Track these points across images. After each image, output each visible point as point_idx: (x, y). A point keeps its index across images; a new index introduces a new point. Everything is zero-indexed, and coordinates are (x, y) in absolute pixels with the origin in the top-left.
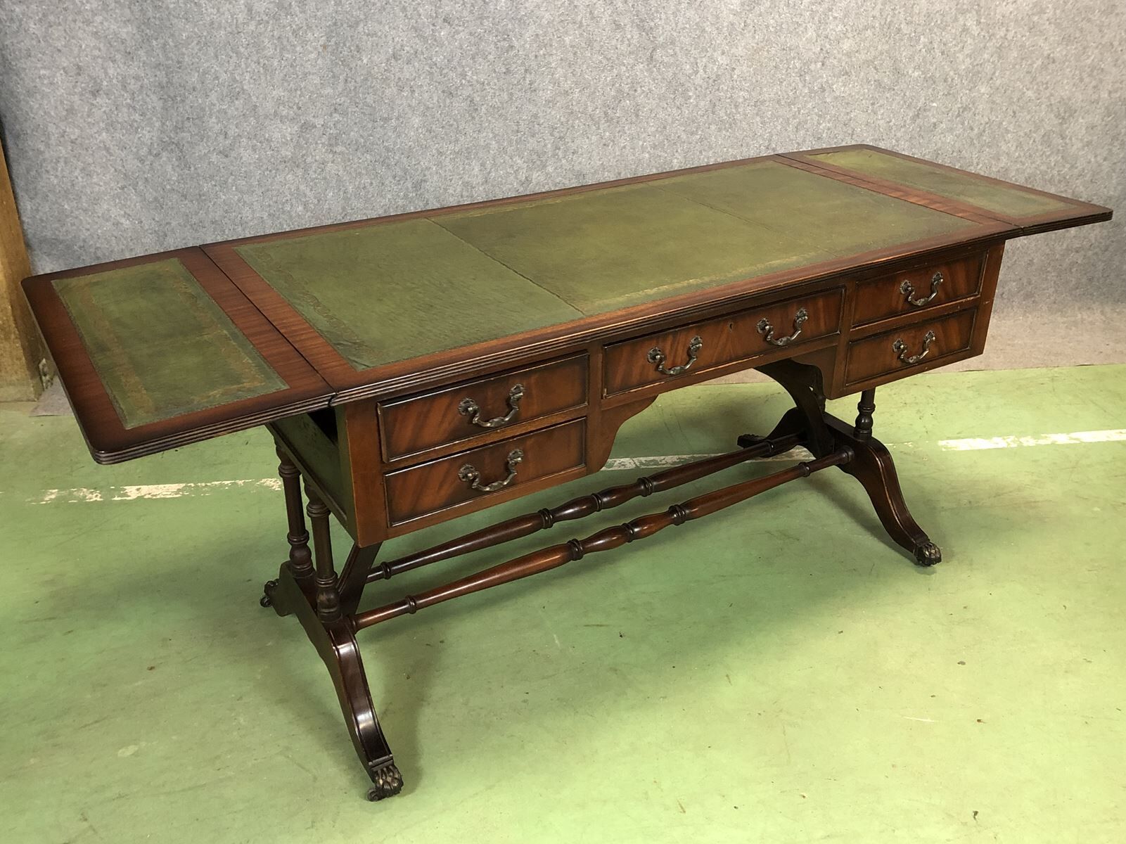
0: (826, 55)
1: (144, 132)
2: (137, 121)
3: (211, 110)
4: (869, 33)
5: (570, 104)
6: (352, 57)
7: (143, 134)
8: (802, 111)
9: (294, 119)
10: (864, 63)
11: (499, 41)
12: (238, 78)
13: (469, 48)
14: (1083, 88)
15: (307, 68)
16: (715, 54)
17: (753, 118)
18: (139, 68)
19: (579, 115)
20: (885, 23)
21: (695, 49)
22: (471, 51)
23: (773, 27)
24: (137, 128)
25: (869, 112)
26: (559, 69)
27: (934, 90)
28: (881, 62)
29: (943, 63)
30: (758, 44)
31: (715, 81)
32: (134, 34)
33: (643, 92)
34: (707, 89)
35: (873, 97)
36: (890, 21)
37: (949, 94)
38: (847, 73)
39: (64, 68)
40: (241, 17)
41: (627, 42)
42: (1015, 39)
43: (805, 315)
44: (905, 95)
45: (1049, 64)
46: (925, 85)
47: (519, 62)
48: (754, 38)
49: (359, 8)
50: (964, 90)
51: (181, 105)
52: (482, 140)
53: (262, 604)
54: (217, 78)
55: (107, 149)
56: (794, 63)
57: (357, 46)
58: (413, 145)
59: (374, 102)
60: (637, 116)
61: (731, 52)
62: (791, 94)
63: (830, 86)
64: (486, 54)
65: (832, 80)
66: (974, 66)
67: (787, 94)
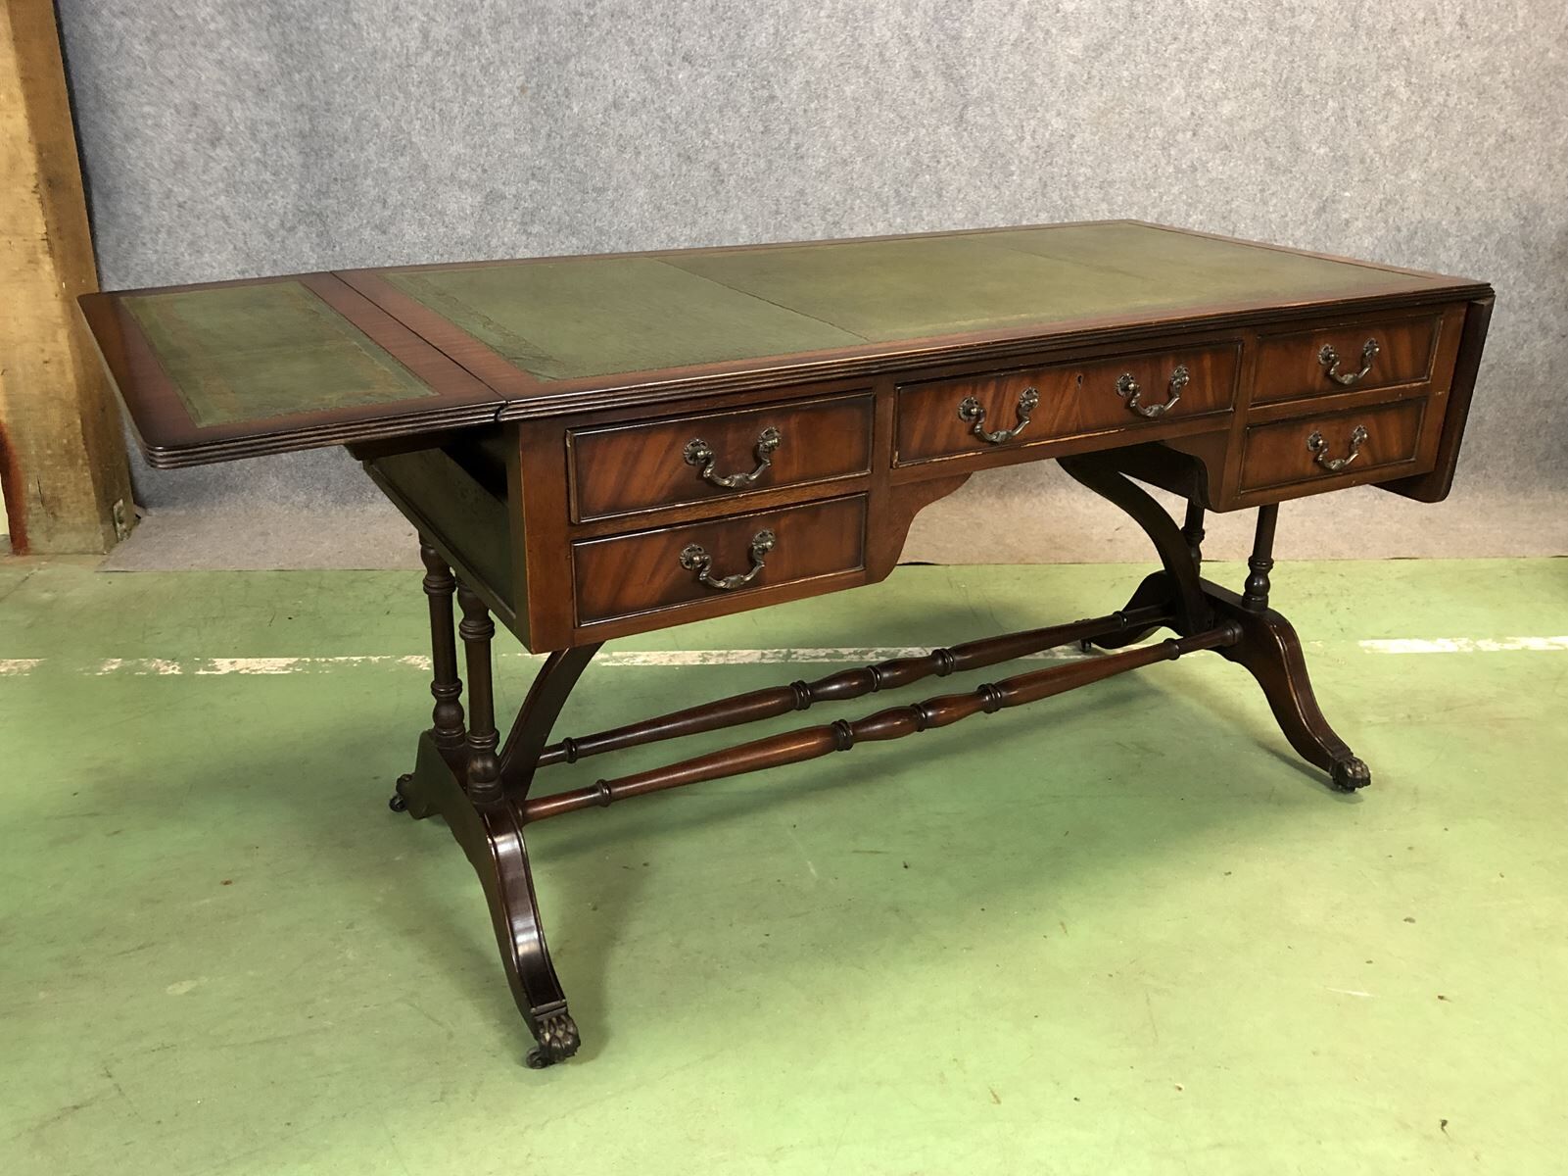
0: (1199, 122)
1: (276, 197)
2: (267, 183)
3: (367, 168)
4: (1258, 93)
5: (849, 177)
6: (559, 103)
7: (275, 200)
8: (1165, 197)
9: (477, 185)
10: (1250, 134)
11: (756, 89)
12: (405, 127)
13: (715, 97)
14: (1552, 178)
15: (498, 117)
17: (1098, 205)
18: (275, 110)
19: (861, 193)
20: (1280, 80)
21: (1020, 108)
22: (718, 100)
23: (1127, 81)
24: (266, 193)
25: (1257, 201)
26: (835, 130)
27: (1346, 173)
28: (1274, 133)
29: (1359, 138)
30: (1105, 103)
31: (1046, 152)
32: (271, 65)
33: (949, 164)
34: (1035, 162)
35: (1262, 181)
36: (1287, 78)
37: (1367, 180)
38: (1226, 147)
39: (176, 106)
40: (413, 45)
41: (928, 96)
42: (1459, 107)
43: (1185, 375)
44: (1306, 179)
45: (1505, 142)
46: (1335, 166)
47: (782, 118)
48: (1101, 95)
49: (571, 39)
50: (1387, 175)
51: (327, 161)
52: (729, 223)
53: (392, 806)
54: (377, 125)
55: (225, 218)
56: (1155, 131)
57: (566, 89)
58: (635, 227)
59: (586, 166)
60: (940, 196)
61: (1070, 113)
62: (1150, 173)
63: (1204, 164)
64: (739, 106)
65: (1206, 155)
66: (1402, 143)
67: (1145, 173)
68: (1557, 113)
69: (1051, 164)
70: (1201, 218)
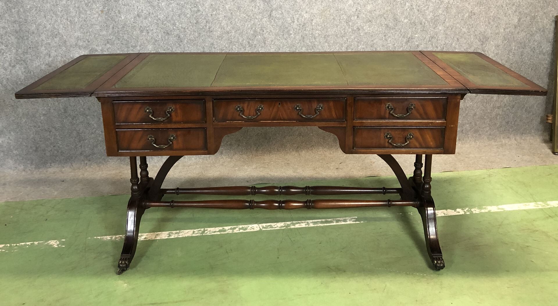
0: (359, 12)
1: (7, 55)
2: (3, 49)
3: (42, 43)
5: (230, 38)
6: (116, 16)
8: (349, 40)
9: (86, 47)
10: (378, 16)
12: (56, 27)
14: (490, 27)
15: (93, 22)
16: (303, 13)
17: (324, 44)
18: (5, 23)
19: (235, 44)
21: (292, 11)
22: (178, 12)
25: (383, 40)
26: (224, 21)
27: (416, 28)
28: (387, 15)
29: (419, 15)
30: (324, 8)
31: (303, 26)
32: (3, 6)
33: (267, 32)
34: (299, 30)
35: (384, 33)
37: (423, 30)
38: (370, 21)
41: (258, 8)
43: (321, 107)
44: (401, 31)
45: (472, 15)
46: (411, 26)
47: (203, 18)
50: (431, 28)
51: (26, 41)
54: (45, 27)
56: (343, 17)
57: (119, 11)
59: (128, 38)
60: (265, 43)
61: (311, 12)
62: (342, 32)
63: (362, 28)
64: (186, 14)
65: (363, 24)
66: (435, 17)
67: (341, 32)
68: (490, 4)
69: (305, 30)
70: (363, 47)
